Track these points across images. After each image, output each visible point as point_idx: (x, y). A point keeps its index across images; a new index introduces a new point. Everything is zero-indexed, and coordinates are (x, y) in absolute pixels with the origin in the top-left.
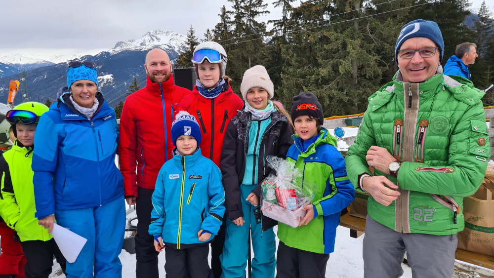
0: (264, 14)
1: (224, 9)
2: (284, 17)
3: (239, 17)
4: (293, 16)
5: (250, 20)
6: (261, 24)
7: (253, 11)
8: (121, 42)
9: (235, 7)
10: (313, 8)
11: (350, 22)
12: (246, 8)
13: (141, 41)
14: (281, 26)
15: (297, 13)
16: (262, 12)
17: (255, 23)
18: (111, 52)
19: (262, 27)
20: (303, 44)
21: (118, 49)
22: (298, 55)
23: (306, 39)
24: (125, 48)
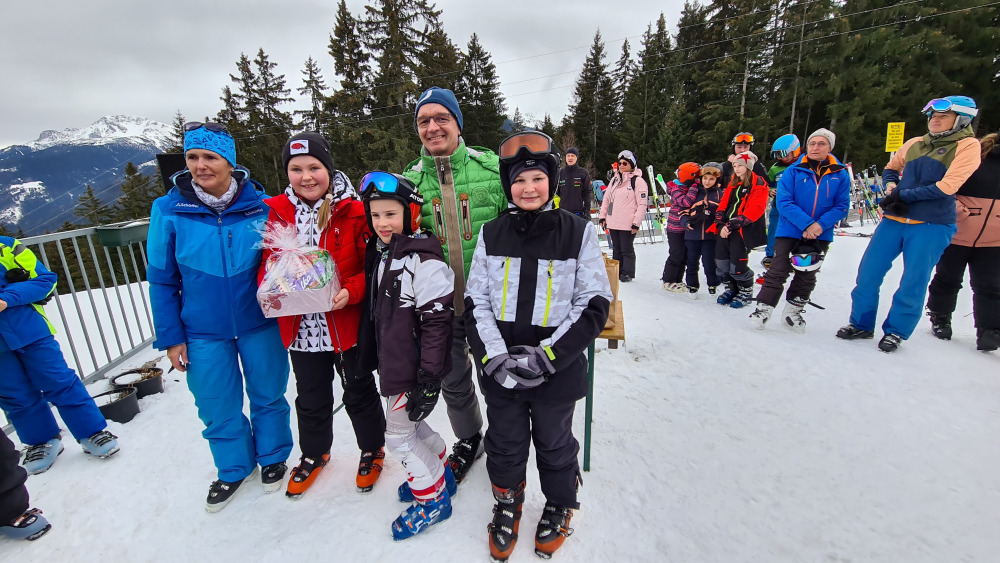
0: (287, 102)
1: (228, 91)
2: (315, 108)
3: (252, 103)
4: (326, 107)
5: (269, 108)
6: (284, 114)
7: (271, 97)
8: (50, 132)
9: (244, 90)
10: (350, 99)
11: (395, 119)
12: (261, 92)
13: (90, 131)
14: (313, 119)
15: (331, 104)
16: (285, 100)
17: (277, 113)
18: (32, 145)
19: (286, 118)
20: (343, 142)
21: (47, 142)
22: (338, 155)
23: (346, 136)
24: (59, 140)
